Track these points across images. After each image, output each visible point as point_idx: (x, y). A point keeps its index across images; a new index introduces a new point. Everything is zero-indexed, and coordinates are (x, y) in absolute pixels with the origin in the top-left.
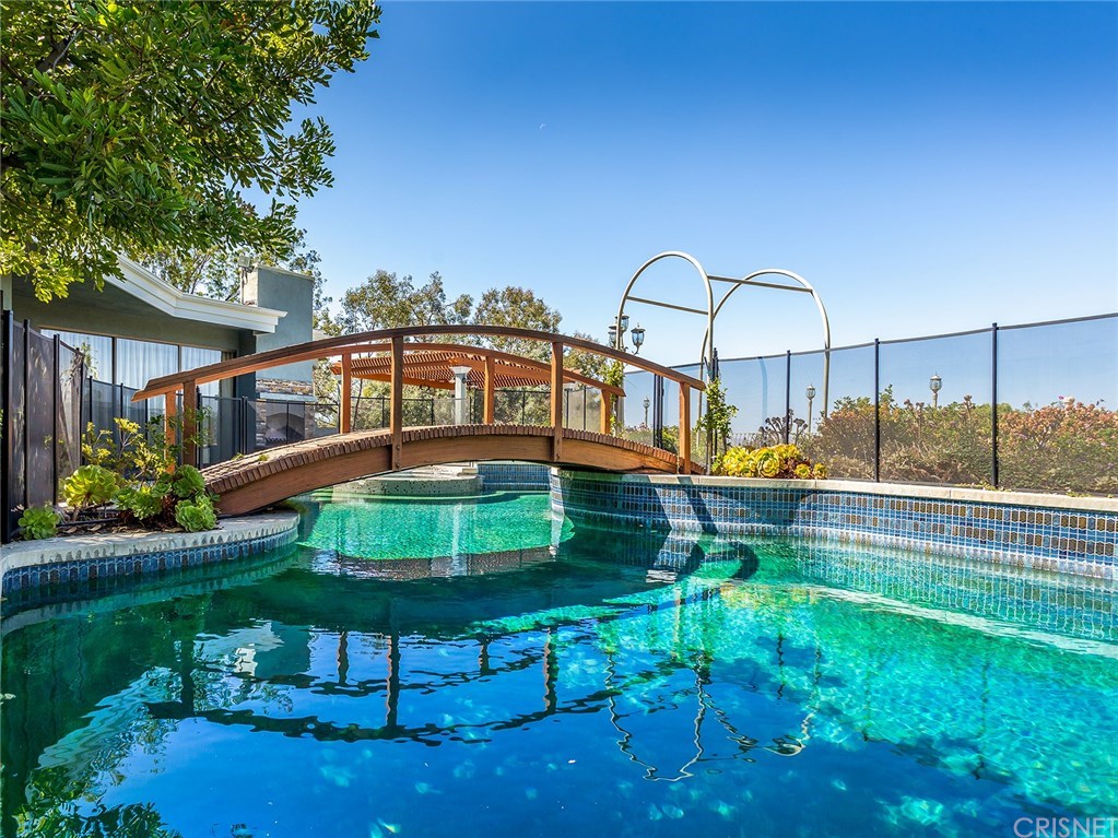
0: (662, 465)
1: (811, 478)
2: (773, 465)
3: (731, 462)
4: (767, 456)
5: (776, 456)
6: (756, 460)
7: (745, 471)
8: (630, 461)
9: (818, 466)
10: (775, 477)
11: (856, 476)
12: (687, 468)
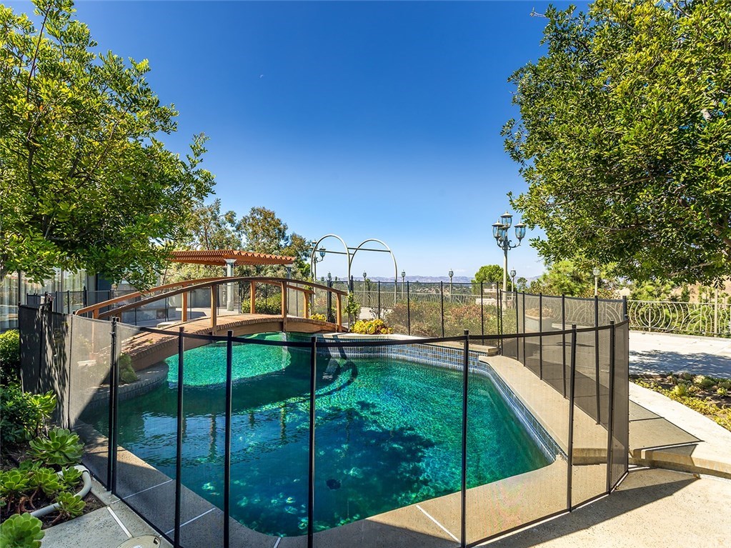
0: (329, 329)
1: (387, 333)
2: (372, 329)
3: (357, 327)
4: (371, 325)
5: (374, 325)
6: (366, 327)
7: (362, 332)
8: (316, 328)
9: (390, 329)
10: (374, 334)
11: (403, 333)
12: (340, 330)
